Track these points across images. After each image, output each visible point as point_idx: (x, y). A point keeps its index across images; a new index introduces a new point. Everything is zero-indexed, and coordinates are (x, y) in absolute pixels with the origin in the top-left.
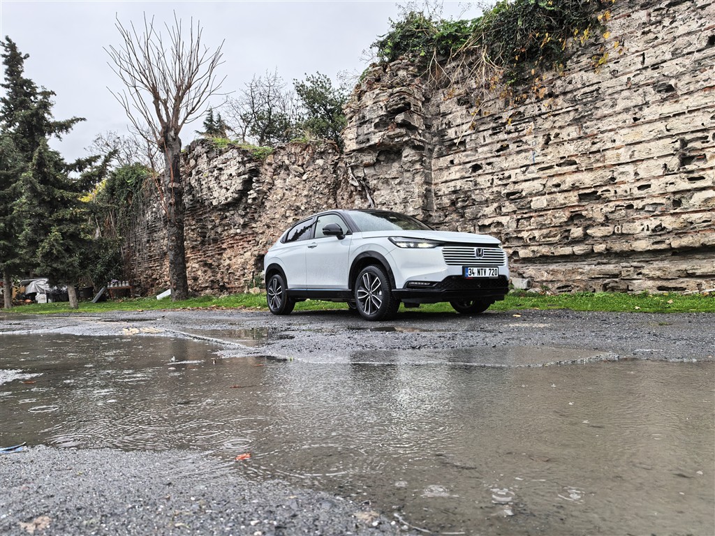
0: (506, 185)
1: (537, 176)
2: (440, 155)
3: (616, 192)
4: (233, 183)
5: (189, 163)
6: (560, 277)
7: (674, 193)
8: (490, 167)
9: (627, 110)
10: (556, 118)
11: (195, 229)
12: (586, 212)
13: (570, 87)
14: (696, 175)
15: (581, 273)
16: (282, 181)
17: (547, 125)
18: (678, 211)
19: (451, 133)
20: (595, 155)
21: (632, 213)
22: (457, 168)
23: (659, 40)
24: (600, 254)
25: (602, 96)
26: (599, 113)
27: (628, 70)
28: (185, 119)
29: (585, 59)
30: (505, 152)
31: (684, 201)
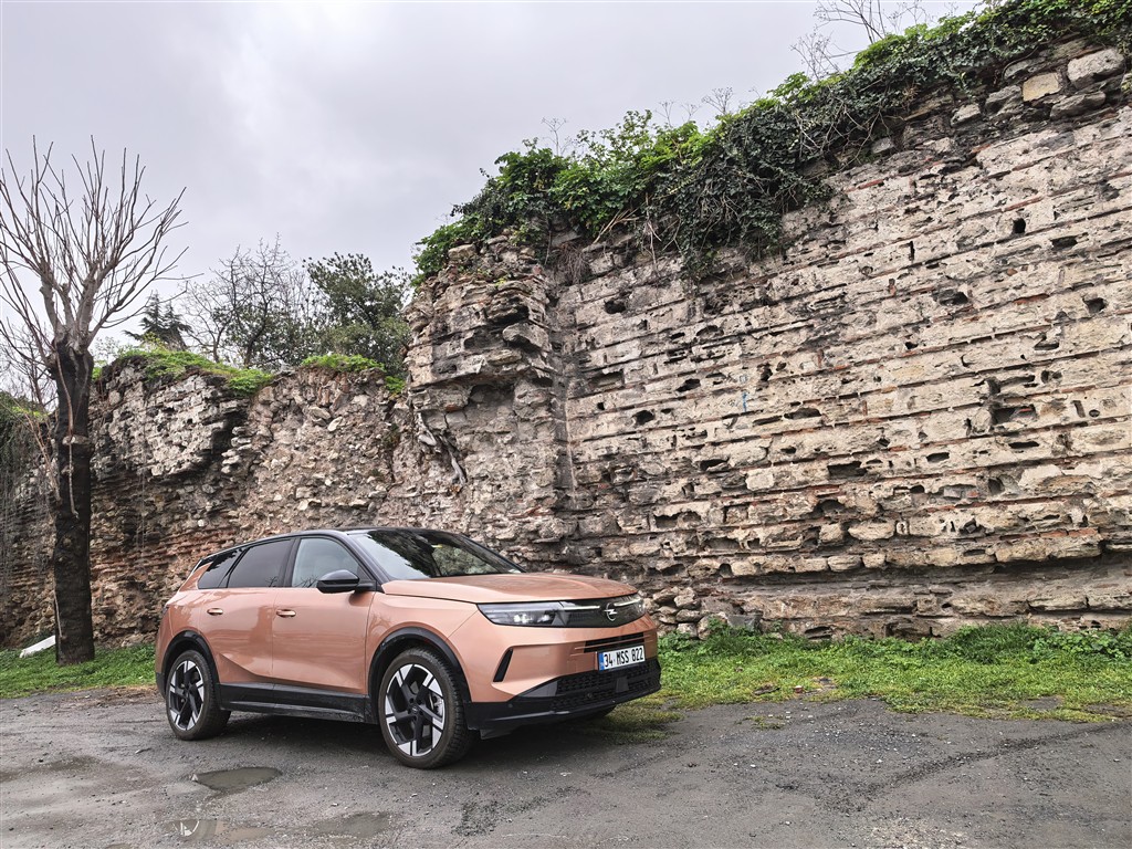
0: (699, 447)
1: (753, 433)
2: (580, 394)
3: (891, 464)
4: (194, 436)
5: (106, 398)
6: (810, 611)
7: (990, 468)
8: (669, 416)
9: (894, 330)
10: (778, 338)
11: (113, 517)
12: (844, 497)
13: (796, 290)
14: (1023, 439)
15: (847, 605)
16: (288, 433)
17: (765, 349)
18: (998, 497)
19: (597, 358)
20: (850, 401)
21: (922, 501)
22: (611, 416)
23: (935, 223)
24: (874, 570)
25: (850, 306)
26: (849, 333)
27: (888, 268)
28: (104, 320)
29: (817, 247)
30: (692, 391)
31: (1005, 482)
